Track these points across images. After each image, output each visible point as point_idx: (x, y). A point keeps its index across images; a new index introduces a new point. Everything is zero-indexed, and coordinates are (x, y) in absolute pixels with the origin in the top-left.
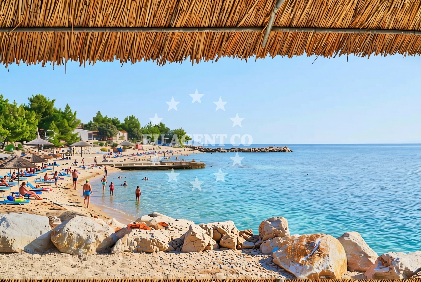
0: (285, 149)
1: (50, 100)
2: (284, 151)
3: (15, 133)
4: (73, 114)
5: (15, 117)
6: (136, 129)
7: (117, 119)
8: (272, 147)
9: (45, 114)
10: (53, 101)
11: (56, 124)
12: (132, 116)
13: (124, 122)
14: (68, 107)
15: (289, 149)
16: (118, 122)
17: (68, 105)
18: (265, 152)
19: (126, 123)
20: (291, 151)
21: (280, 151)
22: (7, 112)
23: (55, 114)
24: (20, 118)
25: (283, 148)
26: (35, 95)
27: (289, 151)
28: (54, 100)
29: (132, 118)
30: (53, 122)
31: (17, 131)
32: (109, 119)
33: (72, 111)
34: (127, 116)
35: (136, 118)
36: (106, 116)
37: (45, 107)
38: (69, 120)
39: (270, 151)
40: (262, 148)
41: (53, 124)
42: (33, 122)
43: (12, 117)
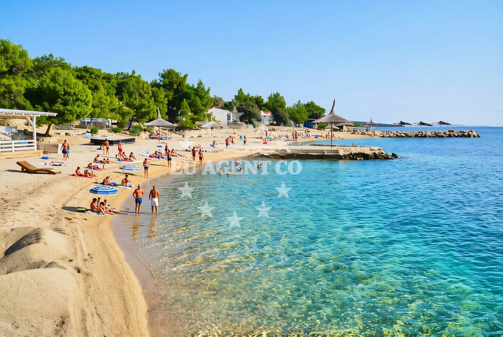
0: (470, 133)
1: (182, 76)
2: (469, 136)
3: (141, 112)
4: (206, 90)
5: (140, 95)
6: (280, 109)
7: (260, 97)
8: (453, 131)
9: (176, 91)
10: (185, 76)
11: (188, 103)
12: (277, 93)
13: (268, 100)
14: (200, 84)
15: (475, 133)
16: (262, 101)
17: (201, 80)
18: (442, 137)
19: (269, 101)
20: (478, 136)
21: (463, 136)
22: (132, 89)
23: (187, 90)
24: (146, 95)
25: (468, 133)
26: (166, 70)
27: (474, 136)
28: (187, 75)
29: (277, 95)
30: (185, 100)
31: (143, 110)
32: (251, 97)
33: (205, 87)
34: (271, 94)
35: (281, 95)
36: (248, 94)
37: (176, 83)
38: (201, 98)
39: (450, 136)
40: (438, 132)
41: (185, 103)
42: (162, 100)
43: (137, 94)
